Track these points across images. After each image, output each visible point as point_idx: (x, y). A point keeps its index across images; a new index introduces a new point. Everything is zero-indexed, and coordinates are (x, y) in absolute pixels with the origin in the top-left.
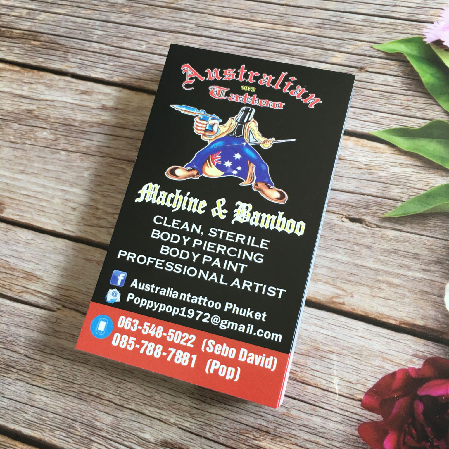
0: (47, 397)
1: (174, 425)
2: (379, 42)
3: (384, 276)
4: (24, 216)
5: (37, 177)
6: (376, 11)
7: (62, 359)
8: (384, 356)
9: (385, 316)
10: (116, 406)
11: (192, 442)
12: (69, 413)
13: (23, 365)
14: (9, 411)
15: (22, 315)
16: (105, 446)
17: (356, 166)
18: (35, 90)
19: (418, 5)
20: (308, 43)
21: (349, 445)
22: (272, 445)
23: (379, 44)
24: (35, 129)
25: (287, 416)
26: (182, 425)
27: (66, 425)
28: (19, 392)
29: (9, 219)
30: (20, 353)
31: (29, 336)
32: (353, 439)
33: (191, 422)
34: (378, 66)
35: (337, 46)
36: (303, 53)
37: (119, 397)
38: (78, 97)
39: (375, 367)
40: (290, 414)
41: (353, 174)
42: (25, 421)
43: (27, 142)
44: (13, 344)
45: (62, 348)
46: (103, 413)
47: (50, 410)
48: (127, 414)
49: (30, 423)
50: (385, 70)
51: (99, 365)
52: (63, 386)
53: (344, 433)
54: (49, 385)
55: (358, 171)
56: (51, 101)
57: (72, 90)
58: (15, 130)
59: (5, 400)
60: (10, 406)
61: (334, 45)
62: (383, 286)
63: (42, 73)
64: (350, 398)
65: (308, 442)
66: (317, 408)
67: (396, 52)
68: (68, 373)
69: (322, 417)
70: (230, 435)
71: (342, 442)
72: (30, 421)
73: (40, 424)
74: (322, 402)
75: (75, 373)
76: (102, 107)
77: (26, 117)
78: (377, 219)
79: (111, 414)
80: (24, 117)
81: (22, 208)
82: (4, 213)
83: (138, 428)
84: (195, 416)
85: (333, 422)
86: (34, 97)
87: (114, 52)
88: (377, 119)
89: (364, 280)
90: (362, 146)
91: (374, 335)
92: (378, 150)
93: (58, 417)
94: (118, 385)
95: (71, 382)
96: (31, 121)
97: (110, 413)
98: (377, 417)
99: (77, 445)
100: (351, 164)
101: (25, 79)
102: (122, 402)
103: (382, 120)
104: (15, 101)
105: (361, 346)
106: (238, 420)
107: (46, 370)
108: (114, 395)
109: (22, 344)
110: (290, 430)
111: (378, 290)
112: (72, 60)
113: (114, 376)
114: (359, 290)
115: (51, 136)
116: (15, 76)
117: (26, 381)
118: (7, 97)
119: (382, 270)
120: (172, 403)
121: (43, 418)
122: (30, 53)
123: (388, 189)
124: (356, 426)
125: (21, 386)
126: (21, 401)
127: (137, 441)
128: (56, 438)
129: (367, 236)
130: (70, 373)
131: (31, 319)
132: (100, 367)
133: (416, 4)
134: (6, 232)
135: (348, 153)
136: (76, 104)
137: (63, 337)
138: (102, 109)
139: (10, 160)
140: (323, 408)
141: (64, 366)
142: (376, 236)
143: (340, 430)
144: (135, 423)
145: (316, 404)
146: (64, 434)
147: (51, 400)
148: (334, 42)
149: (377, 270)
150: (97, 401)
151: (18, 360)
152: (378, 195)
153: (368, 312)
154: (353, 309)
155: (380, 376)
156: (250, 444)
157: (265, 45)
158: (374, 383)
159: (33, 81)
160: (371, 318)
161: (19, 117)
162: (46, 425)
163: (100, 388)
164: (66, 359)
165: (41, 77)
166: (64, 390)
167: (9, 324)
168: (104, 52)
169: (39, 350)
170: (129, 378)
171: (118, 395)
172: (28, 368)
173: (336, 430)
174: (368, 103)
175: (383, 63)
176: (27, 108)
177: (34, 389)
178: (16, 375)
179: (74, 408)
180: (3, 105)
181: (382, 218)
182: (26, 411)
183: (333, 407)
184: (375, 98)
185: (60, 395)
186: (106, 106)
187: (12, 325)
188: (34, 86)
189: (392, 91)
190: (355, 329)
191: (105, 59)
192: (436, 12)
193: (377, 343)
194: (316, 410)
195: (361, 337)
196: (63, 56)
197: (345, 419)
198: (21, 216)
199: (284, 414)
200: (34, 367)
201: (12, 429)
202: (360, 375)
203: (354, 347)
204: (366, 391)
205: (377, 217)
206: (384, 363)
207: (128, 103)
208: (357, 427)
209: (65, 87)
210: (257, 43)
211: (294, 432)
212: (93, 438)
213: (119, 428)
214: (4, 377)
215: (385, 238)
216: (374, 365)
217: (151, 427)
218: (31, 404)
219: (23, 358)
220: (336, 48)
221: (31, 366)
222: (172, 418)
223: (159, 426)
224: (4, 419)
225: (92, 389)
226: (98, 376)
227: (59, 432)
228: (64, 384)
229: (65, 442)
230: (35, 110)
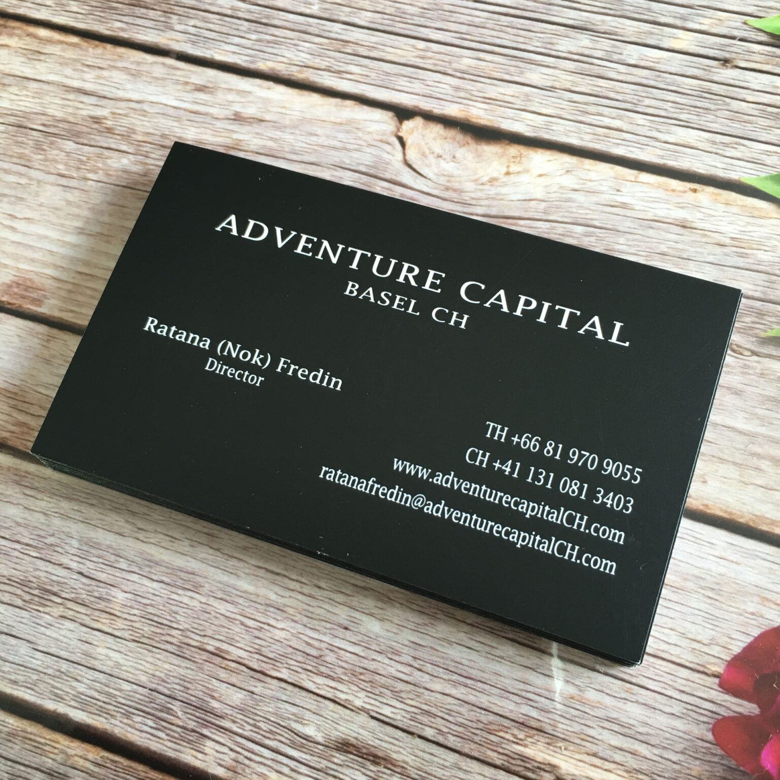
0: (120, 652)
1: (362, 711)
3: (766, 447)
4: (81, 313)
5: (107, 242)
7: (151, 581)
8: (763, 595)
9: (768, 521)
10: (252, 673)
11: (395, 745)
12: (160, 682)
13: (75, 591)
14: (46, 677)
15: (74, 497)
16: (229, 747)
17: (714, 241)
18: (108, 81)
20: (626, 10)
21: (696, 758)
22: (550, 755)
23: (760, 17)
24: (106, 152)
25: (577, 701)
26: (377, 713)
27: (155, 706)
28: (65, 640)
29: (54, 317)
30: (68, 569)
31: (86, 536)
32: (702, 747)
33: (394, 707)
35: (681, 18)
36: (616, 30)
37: (257, 656)
38: (189, 97)
39: (746, 615)
40: (583, 698)
41: (708, 254)
42: (76, 696)
43: (90, 176)
44: (55, 551)
45: (149, 561)
46: (226, 685)
47: (125, 677)
48: (273, 687)
49: (86, 700)
51: (220, 595)
52: (150, 633)
53: (686, 737)
54: (123, 629)
55: (718, 250)
56: (138, 102)
57: (177, 82)
58: (68, 154)
59: (39, 655)
60: (48, 667)
61: (675, 17)
62: (764, 465)
63: (121, 50)
64: (699, 672)
65: (617, 751)
66: (636, 687)
68: (161, 607)
69: (645, 705)
70: (468, 733)
71: (682, 753)
72: (86, 696)
73: (104, 702)
74: (644, 676)
75: (174, 608)
76: (233, 117)
77: (89, 130)
78: (754, 339)
79: (242, 686)
80: (85, 129)
81: (80, 298)
82: (43, 306)
83: (294, 714)
84: (403, 695)
85: (666, 715)
86: (105, 93)
87: (259, 16)
88: (756, 156)
89: (726, 451)
90: (727, 204)
91: (744, 555)
92: (756, 213)
93: (140, 690)
94: (257, 633)
95: (167, 625)
96: (97, 138)
97: (239, 685)
98: (748, 708)
99: (175, 743)
100: (705, 236)
101: (90, 59)
102: (263, 664)
103: (766, 156)
104: (69, 100)
105: (720, 575)
106: (485, 705)
107: (119, 601)
108: (247, 651)
109: (73, 551)
110: (584, 727)
111: (753, 472)
112: (178, 27)
113: (249, 616)
114: (717, 471)
115: (137, 166)
116: (70, 54)
117: (80, 621)
118: (52, 92)
119: (763, 435)
120: (358, 669)
121: (111, 691)
122: (101, 12)
123: (775, 286)
124: (708, 723)
125: (70, 630)
126: (69, 658)
127: (290, 740)
128: (136, 729)
129: (734, 371)
130: (164, 609)
131: (92, 505)
132: (221, 599)
134: (48, 341)
135: (700, 216)
136: (185, 110)
137: (152, 540)
138: (234, 120)
139: (56, 209)
140: (647, 689)
141: (154, 594)
142: (751, 372)
143: (678, 730)
144: (287, 706)
145: (634, 680)
146: (150, 723)
147: (127, 657)
148: (676, 11)
149: (752, 436)
150: (214, 661)
151: (66, 581)
152: (757, 295)
153: (735, 512)
154: (706, 506)
155: (756, 632)
156: (506, 752)
157: (544, 11)
158: (743, 645)
159: (104, 64)
160: (739, 522)
161: (76, 129)
162: (116, 704)
163: (221, 638)
164: (157, 581)
165: (120, 57)
166: (153, 639)
167: (50, 513)
168: (240, 14)
169: (107, 563)
170: (278, 620)
171: (257, 653)
172: (84, 596)
173: (670, 730)
174: (739, 126)
175: (766, 53)
176: (93, 113)
177: (95, 636)
178: (61, 609)
179: (171, 674)
180: (47, 106)
181: (763, 338)
182: (79, 678)
183: (666, 686)
185: (145, 649)
186: (242, 115)
187: (57, 515)
188: (105, 73)
190: (709, 543)
191: (241, 28)
193: (750, 569)
194: (634, 692)
195: (721, 558)
196: (163, 19)
197: (688, 710)
198: (76, 312)
199: (572, 698)
200: (96, 594)
201: (50, 711)
202: (717, 629)
203: (708, 577)
204: (729, 659)
205: (753, 337)
206: (763, 608)
207: (283, 111)
208: (711, 726)
209: (165, 76)
210: (529, 9)
211: (591, 732)
212: (205, 732)
213: (256, 714)
214: (37, 613)
215: (767, 375)
216: (744, 610)
217: (318, 714)
218: (89, 665)
219: (75, 577)
220: (678, 23)
221: (90, 593)
222: (359, 698)
223: (334, 712)
224: (36, 692)
225: (206, 640)
226: (218, 616)
227: (141, 718)
228: (153, 629)
229: (152, 738)
230: (106, 118)
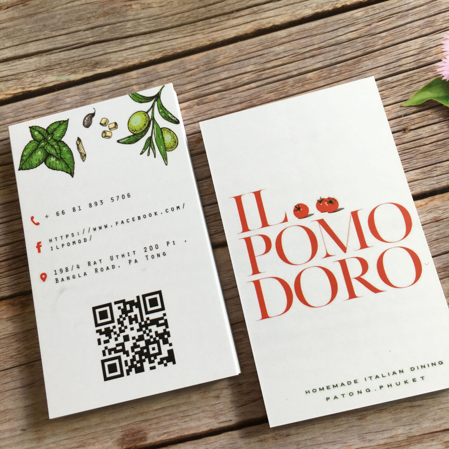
2: (405, 99)
6: (385, 72)
19: (418, 50)
34: (417, 121)
50: (426, 122)
67: (425, 101)
133: (416, 50)
184: (433, 150)
189: (444, 138)
192: (438, 50)
